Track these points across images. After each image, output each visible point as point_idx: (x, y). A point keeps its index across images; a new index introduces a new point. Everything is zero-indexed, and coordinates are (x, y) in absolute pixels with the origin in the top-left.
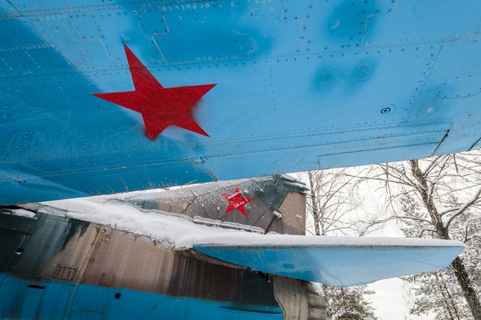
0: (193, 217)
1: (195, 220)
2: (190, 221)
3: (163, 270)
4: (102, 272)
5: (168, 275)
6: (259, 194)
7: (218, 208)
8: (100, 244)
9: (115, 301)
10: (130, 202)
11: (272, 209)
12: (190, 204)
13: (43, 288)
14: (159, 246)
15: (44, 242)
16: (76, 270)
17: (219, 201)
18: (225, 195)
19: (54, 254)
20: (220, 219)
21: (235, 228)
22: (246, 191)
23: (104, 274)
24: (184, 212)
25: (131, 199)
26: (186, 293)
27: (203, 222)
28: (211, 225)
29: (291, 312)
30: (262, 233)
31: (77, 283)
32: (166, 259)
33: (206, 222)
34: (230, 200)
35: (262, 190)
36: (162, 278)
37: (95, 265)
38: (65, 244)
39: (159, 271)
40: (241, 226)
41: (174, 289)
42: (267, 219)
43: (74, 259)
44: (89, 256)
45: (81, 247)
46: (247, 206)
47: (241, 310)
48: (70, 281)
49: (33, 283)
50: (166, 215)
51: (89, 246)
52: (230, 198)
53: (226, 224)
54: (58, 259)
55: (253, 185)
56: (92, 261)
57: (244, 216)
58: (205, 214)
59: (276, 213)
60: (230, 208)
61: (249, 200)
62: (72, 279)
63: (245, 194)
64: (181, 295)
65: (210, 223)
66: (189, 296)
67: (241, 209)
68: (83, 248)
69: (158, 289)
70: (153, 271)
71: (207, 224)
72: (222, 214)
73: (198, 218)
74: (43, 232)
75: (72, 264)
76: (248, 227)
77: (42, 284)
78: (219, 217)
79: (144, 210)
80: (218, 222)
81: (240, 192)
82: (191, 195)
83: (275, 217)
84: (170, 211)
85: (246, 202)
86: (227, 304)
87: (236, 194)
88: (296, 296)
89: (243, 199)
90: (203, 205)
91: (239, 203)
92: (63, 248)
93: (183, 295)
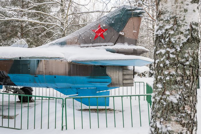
0: (80, 45)
1: (81, 46)
2: (79, 47)
3: (65, 69)
4: (49, 71)
5: (67, 70)
6: (111, 25)
7: (91, 38)
8: (46, 64)
9: (55, 78)
10: (57, 44)
11: (118, 31)
12: (78, 39)
13: (37, 77)
14: (63, 62)
15: (33, 65)
16: (43, 72)
17: (91, 34)
18: (94, 31)
19: (37, 68)
20: (92, 43)
21: (99, 46)
22: (104, 25)
23: (50, 72)
24: (76, 43)
25: (57, 42)
26: (74, 75)
27: (85, 46)
28: (88, 47)
29: (114, 77)
30: (112, 45)
31: (44, 75)
32: (66, 65)
33: (86, 46)
34: (96, 32)
35: (113, 22)
36: (66, 71)
37: (47, 70)
38: (38, 65)
39: (64, 69)
40: (102, 44)
41: (70, 74)
42: (115, 38)
43: (41, 69)
44: (45, 68)
45: (42, 66)
46: (105, 34)
47: (93, 78)
48: (42, 74)
49: (35, 76)
50: (70, 46)
51: (44, 65)
52: (96, 31)
53: (94, 45)
54: (38, 70)
55: (108, 21)
56: (46, 69)
57: (103, 39)
58: (85, 42)
59: (121, 33)
60: (96, 37)
61: (106, 30)
62: (43, 74)
63: (104, 27)
64: (72, 75)
65: (87, 46)
66: (75, 75)
67: (102, 36)
68: (43, 66)
69: (65, 75)
70: (63, 69)
71: (86, 47)
72: (93, 40)
73: (82, 45)
74: (32, 63)
75: (41, 70)
76: (105, 44)
77: (37, 76)
78: (91, 42)
79: (62, 46)
80: (91, 45)
81: (101, 27)
82: (79, 35)
83: (120, 35)
84: (71, 44)
85: (104, 31)
86: (88, 77)
87: (99, 29)
88: (116, 72)
89: (103, 30)
90: (84, 38)
91: (100, 33)
92: (38, 66)
93: (73, 75)
